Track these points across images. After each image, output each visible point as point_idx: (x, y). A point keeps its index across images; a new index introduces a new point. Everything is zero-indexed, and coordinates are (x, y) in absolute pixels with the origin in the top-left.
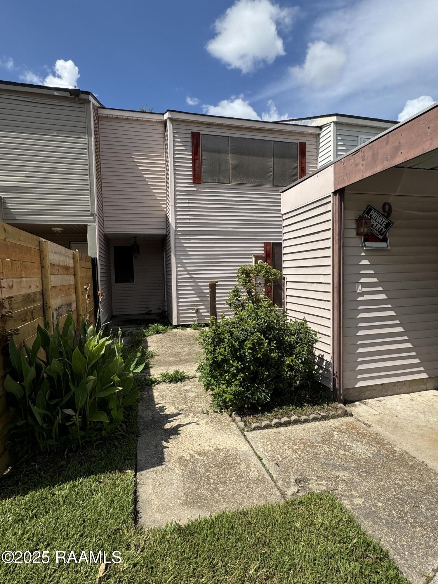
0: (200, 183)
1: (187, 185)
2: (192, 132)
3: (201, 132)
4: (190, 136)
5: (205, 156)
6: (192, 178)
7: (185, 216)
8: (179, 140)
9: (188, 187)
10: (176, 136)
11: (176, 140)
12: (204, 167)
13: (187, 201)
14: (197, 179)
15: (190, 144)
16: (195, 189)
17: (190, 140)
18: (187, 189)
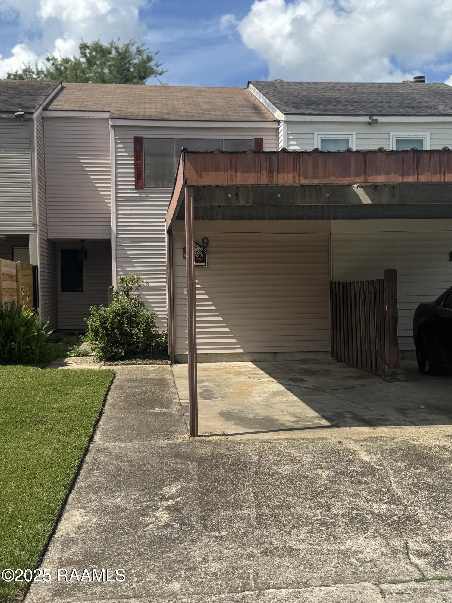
0: (143, 189)
1: (129, 191)
2: (134, 137)
3: (144, 136)
4: (132, 141)
5: (147, 160)
6: (134, 183)
7: (127, 223)
8: (121, 146)
9: (130, 193)
10: (118, 142)
11: (118, 146)
12: (147, 171)
13: (129, 208)
14: (139, 184)
15: (133, 149)
16: (137, 195)
17: (133, 145)
18: (129, 195)
